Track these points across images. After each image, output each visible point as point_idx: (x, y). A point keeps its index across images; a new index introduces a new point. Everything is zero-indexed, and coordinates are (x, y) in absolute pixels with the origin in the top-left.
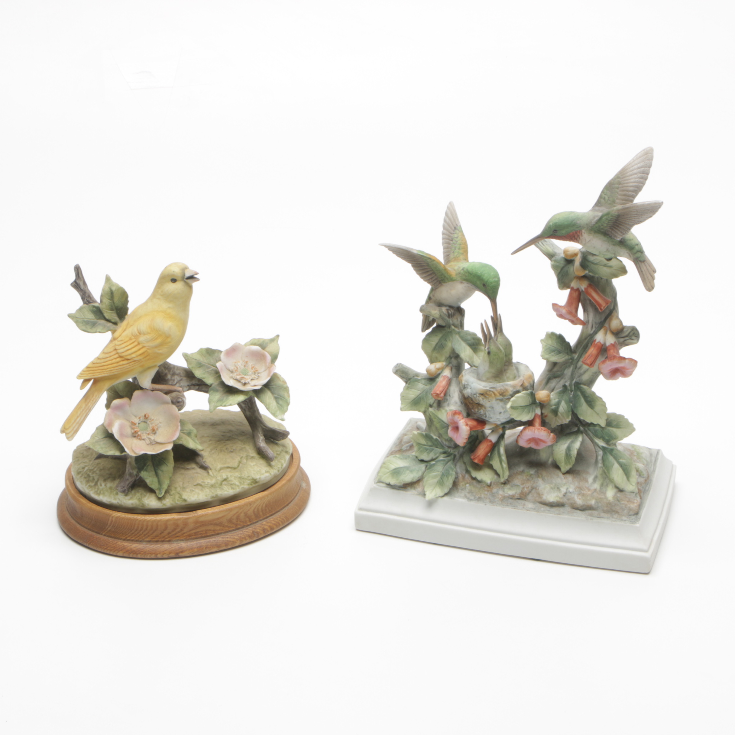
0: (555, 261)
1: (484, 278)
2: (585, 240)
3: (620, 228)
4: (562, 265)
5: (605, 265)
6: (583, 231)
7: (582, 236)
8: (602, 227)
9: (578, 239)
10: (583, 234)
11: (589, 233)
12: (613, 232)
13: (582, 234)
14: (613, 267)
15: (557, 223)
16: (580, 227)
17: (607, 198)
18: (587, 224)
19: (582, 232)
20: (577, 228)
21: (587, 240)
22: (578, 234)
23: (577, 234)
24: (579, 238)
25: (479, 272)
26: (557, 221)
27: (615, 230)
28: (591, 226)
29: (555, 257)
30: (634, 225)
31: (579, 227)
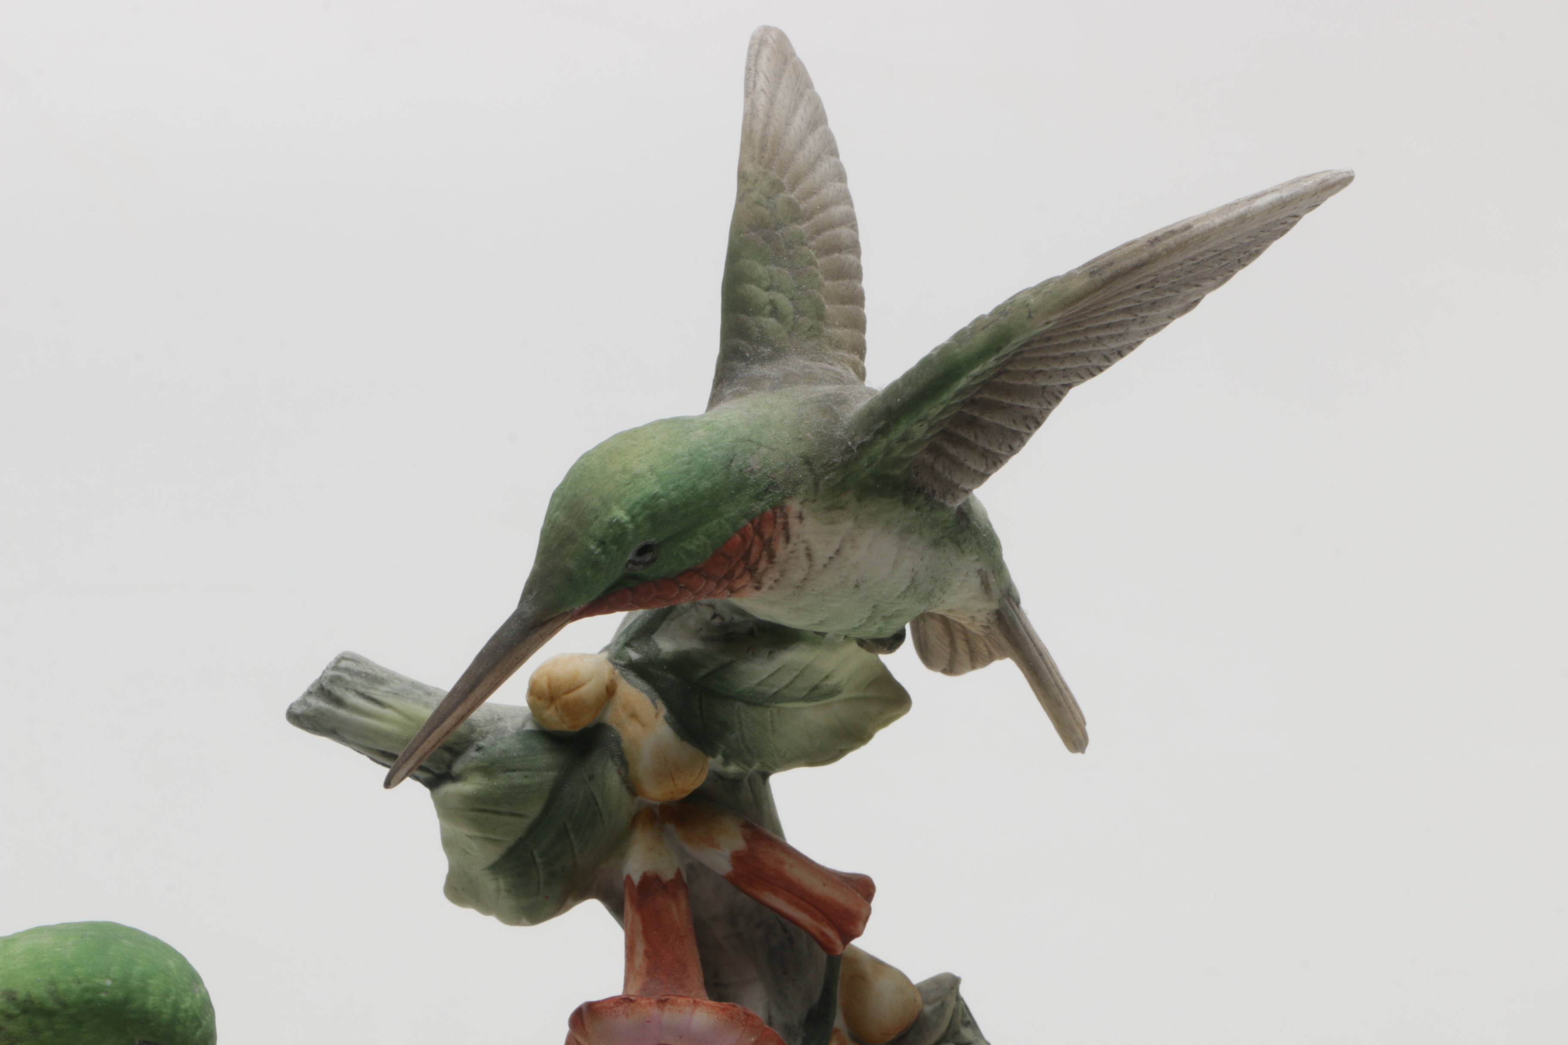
0: (488, 769)
1: (152, 1002)
2: (809, 556)
3: (985, 428)
4: (551, 775)
5: (816, 687)
6: (794, 506)
7: (788, 539)
8: (898, 451)
9: (763, 565)
10: (795, 526)
11: (829, 509)
12: (939, 467)
13: (786, 526)
14: (839, 692)
15: (655, 497)
16: (773, 485)
17: (783, 300)
18: (807, 461)
19: (786, 516)
20: (758, 497)
21: (822, 552)
22: (768, 531)
23: (761, 536)
24: (771, 557)
25: (108, 983)
26: (651, 487)
27: (952, 451)
28: (837, 460)
29: (479, 749)
30: (1070, 386)
31: (767, 491)
